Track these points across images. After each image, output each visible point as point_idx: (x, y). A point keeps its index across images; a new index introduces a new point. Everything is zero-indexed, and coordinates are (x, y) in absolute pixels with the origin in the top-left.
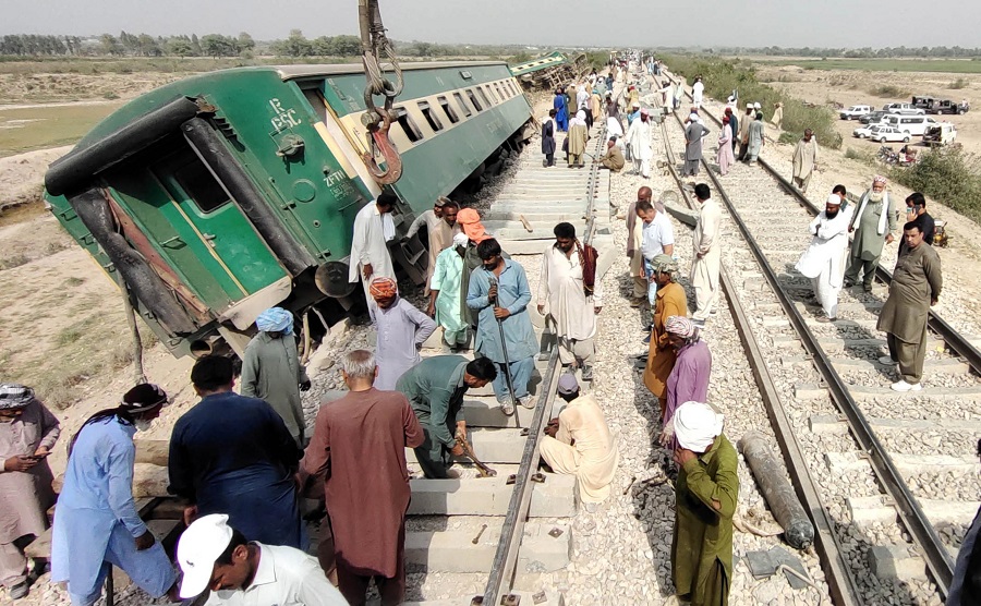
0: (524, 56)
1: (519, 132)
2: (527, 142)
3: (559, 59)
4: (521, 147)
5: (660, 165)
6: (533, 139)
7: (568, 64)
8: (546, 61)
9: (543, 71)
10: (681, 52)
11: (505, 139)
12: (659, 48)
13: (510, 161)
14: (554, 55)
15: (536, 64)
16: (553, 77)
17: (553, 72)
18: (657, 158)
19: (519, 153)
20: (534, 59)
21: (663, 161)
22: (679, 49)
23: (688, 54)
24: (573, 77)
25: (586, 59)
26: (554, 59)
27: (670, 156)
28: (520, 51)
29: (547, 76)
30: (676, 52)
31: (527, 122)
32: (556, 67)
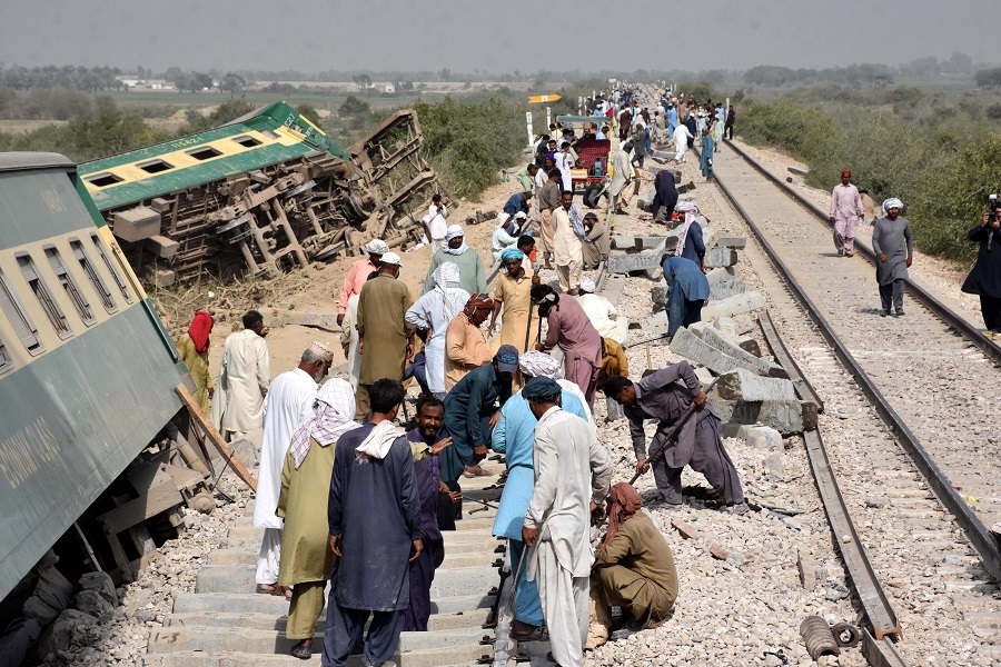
0: (108, 121)
1: (130, 484)
2: (163, 529)
3: (288, 138)
4: (134, 554)
5: (823, 640)
6: (190, 515)
7: (332, 161)
8: (228, 146)
9: (215, 192)
10: (866, 89)
11: (69, 519)
12: (756, 75)
13: (79, 621)
14: (267, 120)
15: (180, 159)
16: (262, 220)
17: (259, 199)
18: (803, 603)
19: (122, 581)
20: (164, 140)
21: (833, 618)
22: (853, 75)
23: (903, 98)
24: (357, 221)
25: (418, 133)
26: (265, 139)
27: (869, 596)
28: (92, 96)
29: (232, 215)
30: (846, 87)
31: (165, 434)
32: (275, 172)
